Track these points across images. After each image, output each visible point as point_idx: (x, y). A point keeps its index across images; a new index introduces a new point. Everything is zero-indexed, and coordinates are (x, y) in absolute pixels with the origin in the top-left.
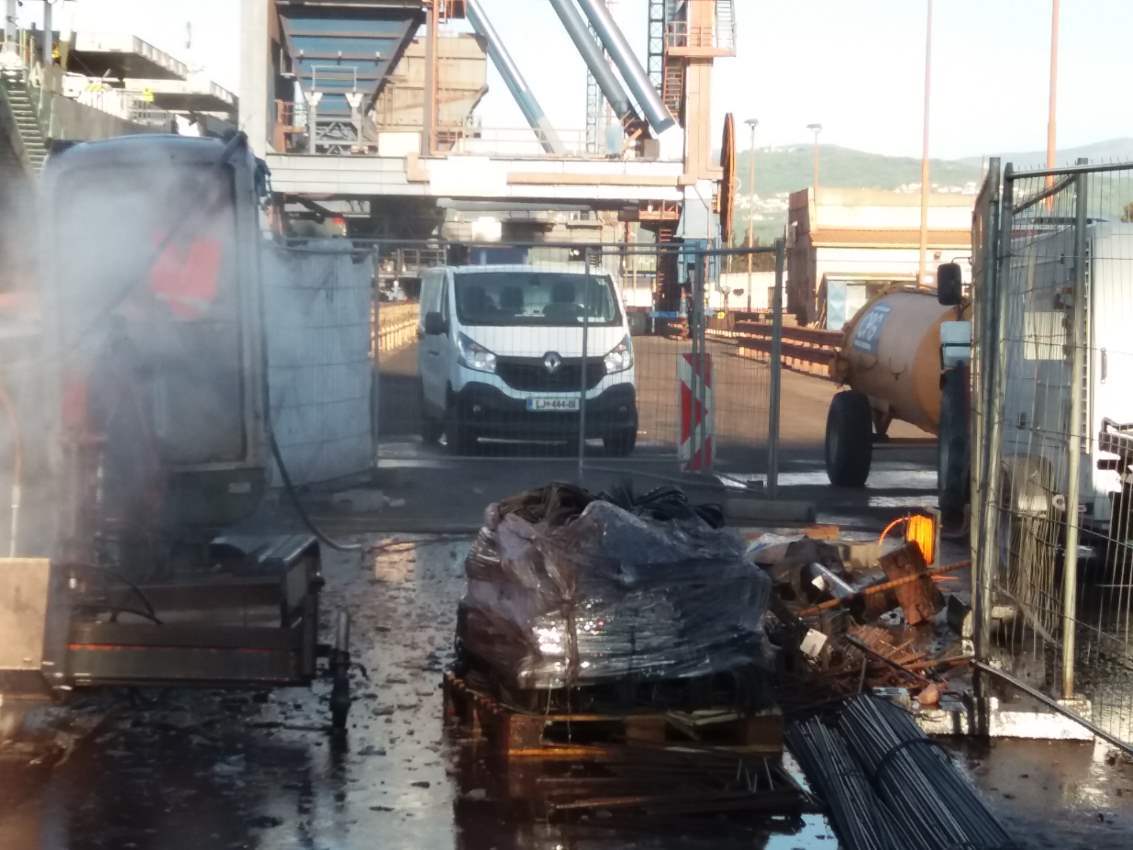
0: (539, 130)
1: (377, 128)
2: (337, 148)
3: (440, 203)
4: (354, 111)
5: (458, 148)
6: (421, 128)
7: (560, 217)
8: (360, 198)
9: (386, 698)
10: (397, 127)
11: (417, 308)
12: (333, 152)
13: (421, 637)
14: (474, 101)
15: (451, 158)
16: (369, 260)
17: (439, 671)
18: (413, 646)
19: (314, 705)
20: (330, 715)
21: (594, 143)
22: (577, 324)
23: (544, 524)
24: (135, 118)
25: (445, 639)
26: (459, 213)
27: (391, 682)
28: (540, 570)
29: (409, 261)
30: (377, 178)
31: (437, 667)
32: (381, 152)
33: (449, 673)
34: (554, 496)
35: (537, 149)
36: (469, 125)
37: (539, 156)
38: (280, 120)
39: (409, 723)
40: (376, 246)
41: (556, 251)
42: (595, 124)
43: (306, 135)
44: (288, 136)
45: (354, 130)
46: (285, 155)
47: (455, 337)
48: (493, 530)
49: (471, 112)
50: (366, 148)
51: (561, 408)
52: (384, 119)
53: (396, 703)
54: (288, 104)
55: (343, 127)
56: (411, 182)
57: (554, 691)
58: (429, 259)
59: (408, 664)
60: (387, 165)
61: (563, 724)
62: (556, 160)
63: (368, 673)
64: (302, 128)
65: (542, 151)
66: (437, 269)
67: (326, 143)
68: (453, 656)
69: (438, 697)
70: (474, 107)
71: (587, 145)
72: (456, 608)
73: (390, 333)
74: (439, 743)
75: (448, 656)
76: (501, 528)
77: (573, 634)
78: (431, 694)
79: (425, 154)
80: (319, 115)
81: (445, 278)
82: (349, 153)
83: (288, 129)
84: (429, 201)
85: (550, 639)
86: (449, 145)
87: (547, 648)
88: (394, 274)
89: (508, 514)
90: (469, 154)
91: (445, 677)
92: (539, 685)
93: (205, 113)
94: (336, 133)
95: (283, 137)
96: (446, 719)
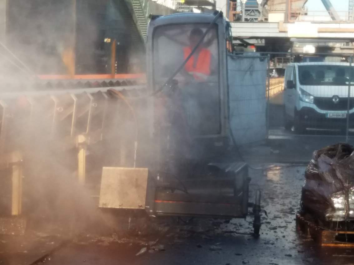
0: (330, 12)
1: (267, 12)
2: (252, 19)
3: (292, 40)
4: (259, 5)
5: (299, 19)
6: (285, 12)
7: (338, 45)
8: (261, 38)
9: (274, 223)
10: (275, 11)
11: (283, 79)
12: (251, 21)
13: (287, 201)
14: (304, 1)
15: (296, 23)
16: (266, 60)
17: (294, 214)
18: (284, 205)
19: (247, 225)
20: (253, 229)
21: (352, 17)
22: (345, 85)
23: (336, 158)
24: (178, 9)
25: (296, 202)
26: (298, 43)
27: (275, 217)
28: (335, 176)
29: (279, 62)
30: (267, 30)
31: (293, 212)
32: (270, 20)
33: (298, 214)
34: (340, 148)
35: (329, 19)
36: (303, 10)
37: (330, 21)
38: (231, 9)
39: (283, 233)
40: (269, 55)
41: (334, 58)
42: (352, 9)
43: (241, 14)
44: (234, 15)
45: (259, 12)
46: (233, 22)
47: (298, 89)
48: (316, 161)
49: (304, 5)
50: (263, 19)
51: (339, 117)
52: (270, 8)
53: (278, 225)
54: (234, 3)
55: (255, 11)
56: (281, 32)
57: (340, 222)
58: (286, 61)
59: (282, 211)
60: (271, 26)
61: (344, 235)
62: (336, 23)
63: (267, 214)
64: (239, 12)
65: (331, 20)
66: (291, 64)
67: (249, 17)
68: (299, 208)
69: (294, 224)
70: (305, 3)
71: (349, 17)
72: (301, 190)
73: (275, 88)
74: (295, 241)
75: (297, 209)
76: (319, 160)
77: (348, 201)
78: (291, 222)
79: (286, 21)
80: (246, 7)
81: (294, 67)
82: (257, 21)
83: (234, 12)
84: (287, 40)
85: (338, 202)
86: (295, 17)
87: (337, 206)
88: (274, 67)
89: (322, 155)
90: (303, 21)
91: (297, 216)
92: (334, 220)
93: (203, 7)
94: (252, 14)
95: (232, 15)
96: (297, 231)
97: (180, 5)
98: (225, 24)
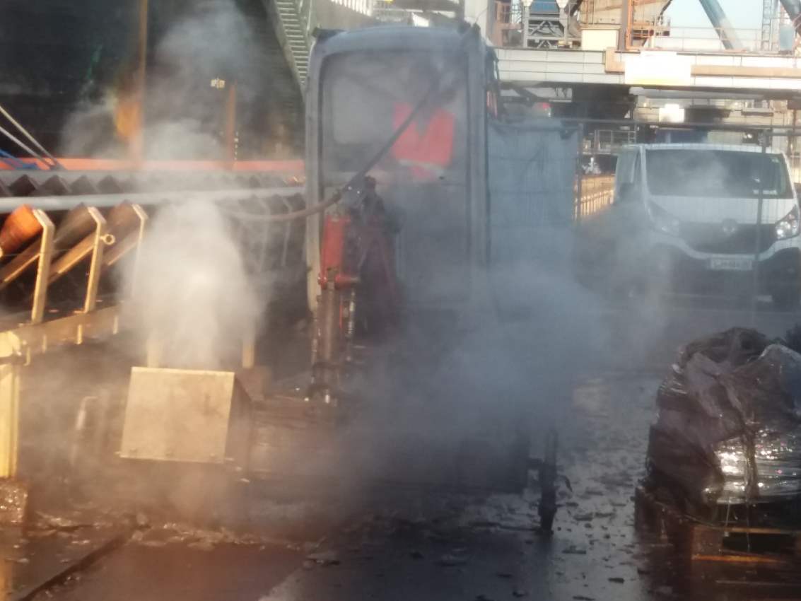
0: (721, 29)
1: (580, 26)
2: (546, 42)
3: (633, 91)
4: (562, 11)
5: (649, 45)
6: (619, 27)
7: (736, 105)
8: (565, 86)
9: (588, 506)
10: (598, 25)
11: (611, 180)
12: (542, 46)
13: (615, 457)
14: (664, 4)
15: (644, 53)
16: (575, 135)
17: (631, 486)
18: (608, 464)
19: (525, 509)
20: (538, 519)
21: (768, 41)
23: (727, 363)
24: (378, 15)
25: (637, 460)
26: (648, 100)
27: (589, 493)
28: (725, 403)
29: (604, 140)
30: (578, 68)
31: (628, 483)
32: (584, 46)
33: (641, 487)
34: (737, 341)
35: (717, 45)
36: (659, 23)
37: (720, 51)
38: (498, 18)
39: (606, 529)
40: (581, 125)
41: (729, 134)
42: (770, 25)
43: (520, 31)
44: (505, 32)
45: (561, 27)
46: (503, 48)
47: (646, 205)
48: (683, 367)
49: (662, 14)
50: (571, 43)
51: (736, 268)
52: (587, 19)
53: (594, 511)
54: (506, 5)
55: (551, 25)
56: (608, 72)
57: (732, 506)
58: (622, 138)
59: (605, 480)
60: (588, 58)
61: (743, 535)
62: (734, 55)
63: (572, 485)
64: (517, 25)
65: (723, 48)
66: (629, 146)
67: (537, 38)
68: (643, 474)
69: (630, 508)
70: (665, 8)
71: (762, 43)
72: (647, 432)
73: (593, 200)
74: (632, 546)
75: (639, 474)
76: (689, 365)
77: (752, 459)
78: (624, 505)
79: (622, 48)
80: (531, 14)
81: (638, 154)
82: (556, 47)
83: (504, 26)
84: (623, 90)
85: (730, 461)
86: (642, 41)
87: (727, 469)
88: (592, 151)
89: (695, 354)
90: (659, 49)
91: (637, 491)
92: (720, 501)
93: (436, 12)
94: (546, 30)
95: (500, 32)
96: (637, 526)
97: (382, 6)
98: (484, 52)
